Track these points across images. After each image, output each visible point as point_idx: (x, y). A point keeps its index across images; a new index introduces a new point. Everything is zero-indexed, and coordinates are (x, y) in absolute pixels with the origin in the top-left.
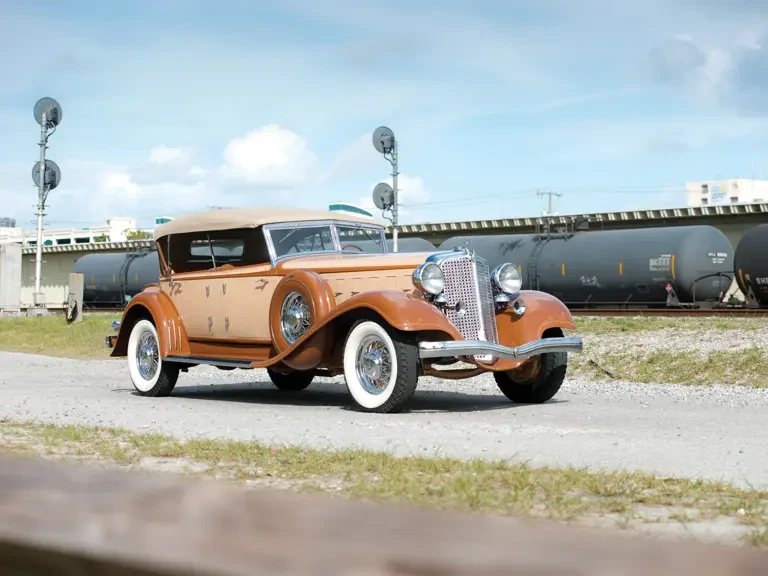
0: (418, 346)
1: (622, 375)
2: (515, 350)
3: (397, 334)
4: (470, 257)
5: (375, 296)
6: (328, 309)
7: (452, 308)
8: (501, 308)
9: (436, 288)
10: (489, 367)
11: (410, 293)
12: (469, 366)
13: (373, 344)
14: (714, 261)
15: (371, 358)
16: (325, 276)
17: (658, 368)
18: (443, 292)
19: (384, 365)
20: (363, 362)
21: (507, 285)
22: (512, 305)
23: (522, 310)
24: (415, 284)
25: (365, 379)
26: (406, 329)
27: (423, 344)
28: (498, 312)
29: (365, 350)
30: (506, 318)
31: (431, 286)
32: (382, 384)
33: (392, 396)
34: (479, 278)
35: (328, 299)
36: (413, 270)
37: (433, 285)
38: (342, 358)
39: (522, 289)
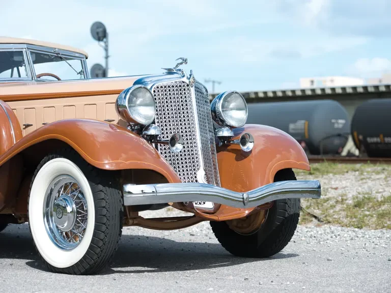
0: (121, 189)
1: (331, 219)
2: (245, 196)
3: (94, 174)
4: (187, 81)
5: (70, 126)
6: (12, 142)
7: (165, 143)
8: (223, 144)
9: (146, 117)
10: (208, 216)
11: (115, 123)
12: (183, 214)
13: (66, 187)
14: (336, 126)
15: (63, 204)
16: (12, 105)
17: (367, 213)
18: (154, 122)
19: (78, 213)
20: (52, 209)
21: (231, 117)
22: (237, 140)
23: (249, 146)
24: (119, 112)
25: (55, 230)
26: (107, 167)
27: (129, 188)
28: (219, 149)
29: (55, 194)
30: (229, 156)
31: (139, 114)
32: (75, 237)
33: (88, 253)
34: (198, 106)
35: (13, 132)
36: (116, 96)
37: (143, 113)
38: (28, 203)
39: (247, 123)
